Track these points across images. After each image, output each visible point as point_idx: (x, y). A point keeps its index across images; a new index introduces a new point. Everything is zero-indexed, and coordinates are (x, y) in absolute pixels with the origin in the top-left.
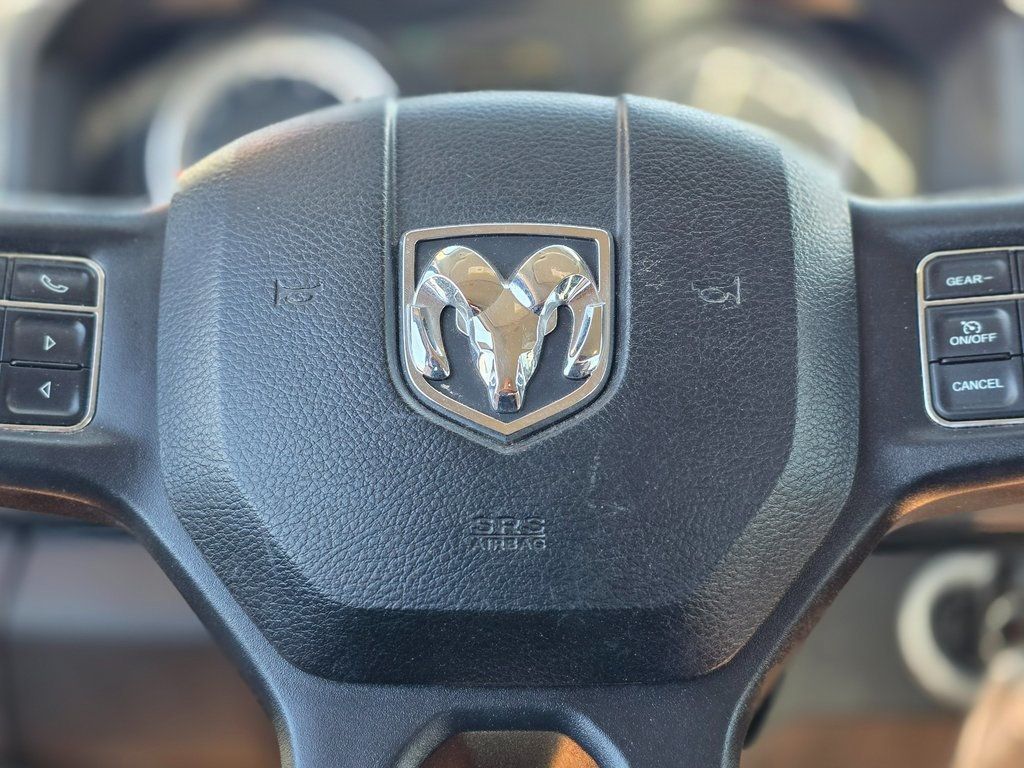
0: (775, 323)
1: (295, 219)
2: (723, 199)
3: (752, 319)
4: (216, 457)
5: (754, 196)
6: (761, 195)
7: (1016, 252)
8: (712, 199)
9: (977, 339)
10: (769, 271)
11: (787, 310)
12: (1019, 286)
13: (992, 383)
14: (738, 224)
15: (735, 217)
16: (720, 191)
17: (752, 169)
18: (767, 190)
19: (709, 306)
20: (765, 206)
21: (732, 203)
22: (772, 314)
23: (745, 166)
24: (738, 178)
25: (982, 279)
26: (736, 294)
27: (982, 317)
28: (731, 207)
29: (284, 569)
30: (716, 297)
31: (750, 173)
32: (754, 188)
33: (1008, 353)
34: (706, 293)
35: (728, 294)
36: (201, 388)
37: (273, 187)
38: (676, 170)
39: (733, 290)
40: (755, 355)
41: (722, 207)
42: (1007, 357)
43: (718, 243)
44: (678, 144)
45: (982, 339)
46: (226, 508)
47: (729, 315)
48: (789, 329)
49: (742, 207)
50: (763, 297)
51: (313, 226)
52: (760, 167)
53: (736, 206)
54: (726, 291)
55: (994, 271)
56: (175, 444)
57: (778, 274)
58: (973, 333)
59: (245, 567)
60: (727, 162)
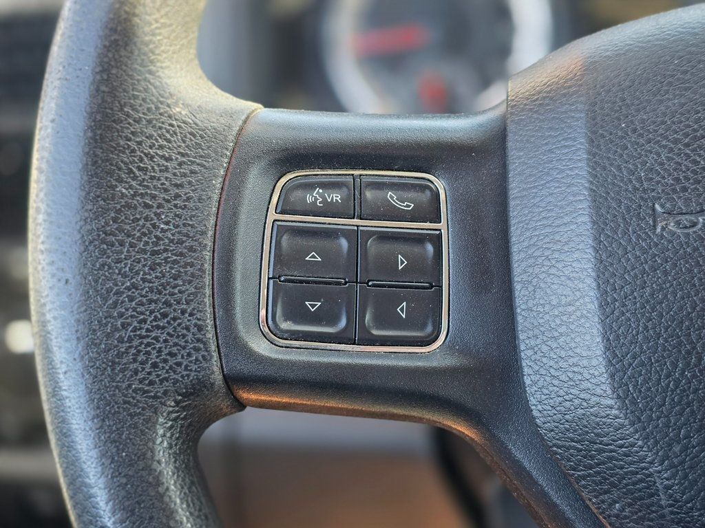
1: (666, 138)
4: (599, 391)
29: (678, 513)
36: (573, 317)
37: (637, 102)
46: (611, 444)
51: (687, 145)
56: (544, 372)
59: (630, 505)
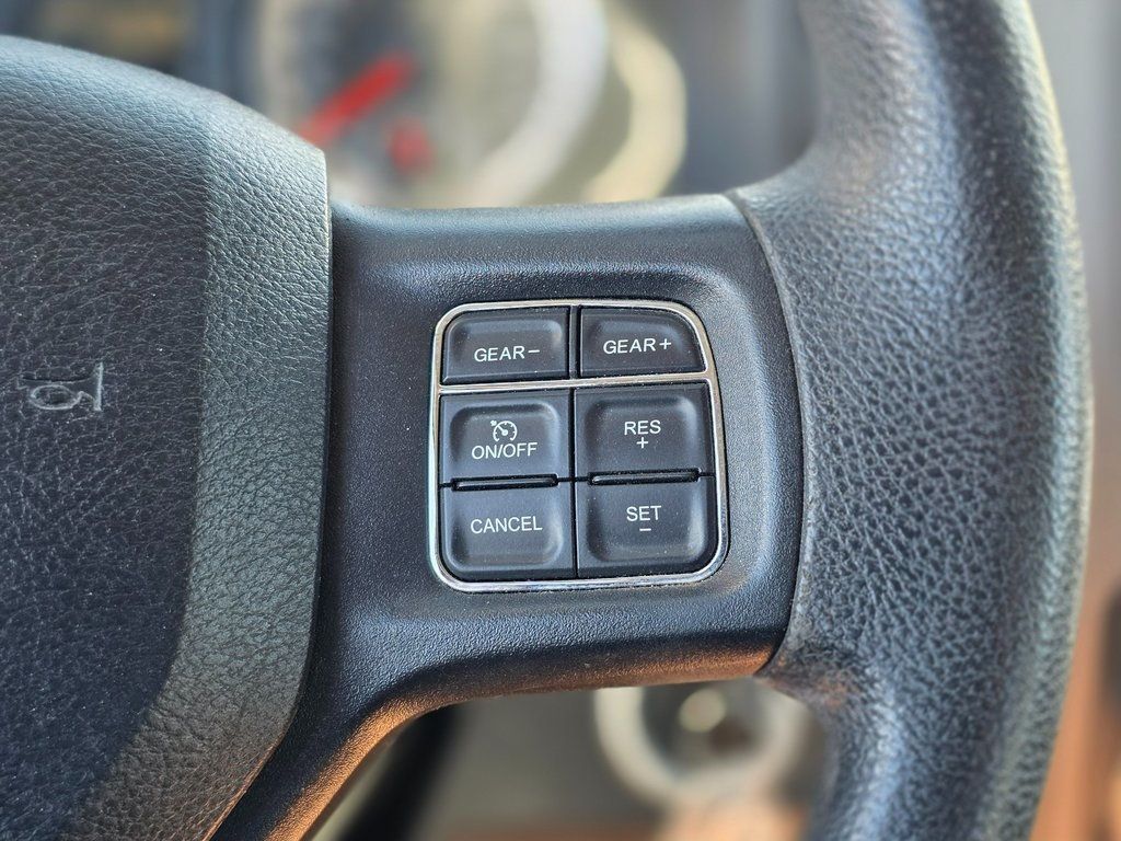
0: (160, 442)
2: (90, 228)
3: (120, 437)
5: (145, 220)
6: (157, 218)
7: (580, 309)
8: (68, 227)
9: (509, 451)
10: (157, 353)
11: (184, 419)
12: (578, 366)
13: (526, 524)
14: (109, 273)
15: (108, 258)
16: (84, 213)
17: (147, 173)
18: (169, 210)
19: (44, 416)
20: (161, 238)
21: (105, 233)
22: (157, 428)
23: (137, 167)
24: (120, 189)
25: (525, 353)
26: (93, 393)
27: (521, 416)
28: (101, 241)
30: (59, 400)
31: (142, 181)
32: (146, 207)
33: (554, 476)
34: (42, 394)
35: (81, 393)
38: (12, 175)
39: (91, 389)
40: (121, 500)
41: (85, 242)
42: (553, 481)
43: (71, 306)
44: (21, 130)
45: (517, 450)
47: (79, 431)
48: (184, 451)
49: (122, 241)
50: (142, 398)
52: (164, 170)
53: (112, 239)
54: (76, 388)
55: (543, 340)
57: (172, 358)
58: (505, 440)
60: (105, 160)
